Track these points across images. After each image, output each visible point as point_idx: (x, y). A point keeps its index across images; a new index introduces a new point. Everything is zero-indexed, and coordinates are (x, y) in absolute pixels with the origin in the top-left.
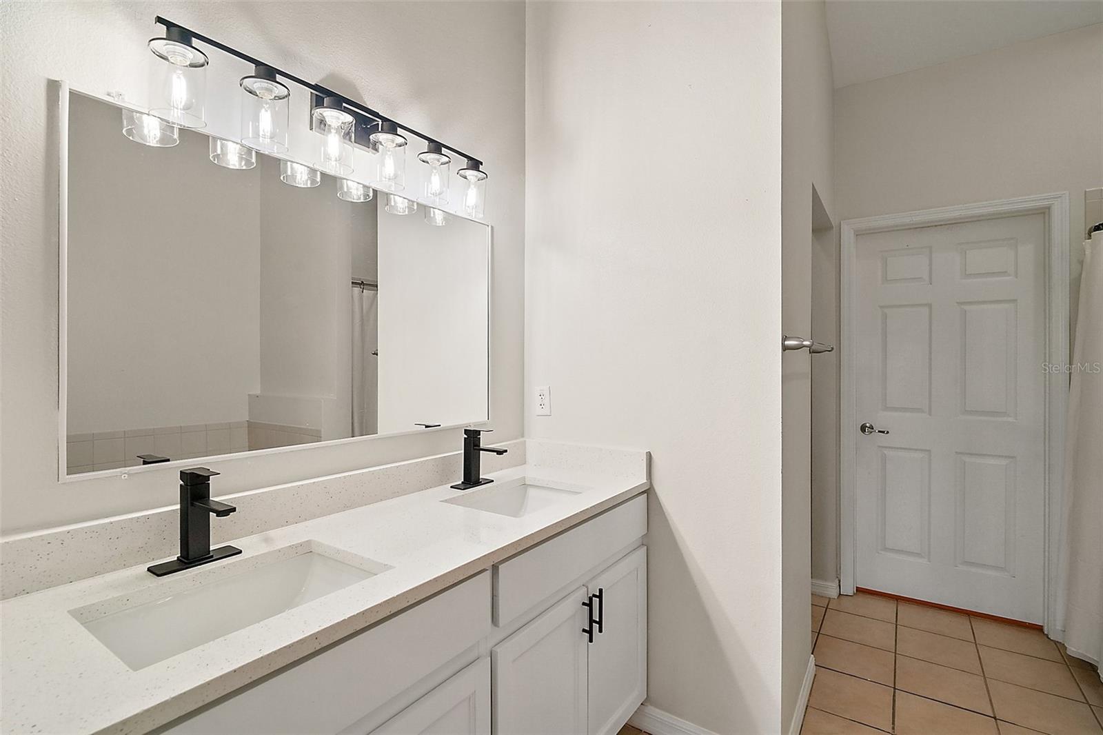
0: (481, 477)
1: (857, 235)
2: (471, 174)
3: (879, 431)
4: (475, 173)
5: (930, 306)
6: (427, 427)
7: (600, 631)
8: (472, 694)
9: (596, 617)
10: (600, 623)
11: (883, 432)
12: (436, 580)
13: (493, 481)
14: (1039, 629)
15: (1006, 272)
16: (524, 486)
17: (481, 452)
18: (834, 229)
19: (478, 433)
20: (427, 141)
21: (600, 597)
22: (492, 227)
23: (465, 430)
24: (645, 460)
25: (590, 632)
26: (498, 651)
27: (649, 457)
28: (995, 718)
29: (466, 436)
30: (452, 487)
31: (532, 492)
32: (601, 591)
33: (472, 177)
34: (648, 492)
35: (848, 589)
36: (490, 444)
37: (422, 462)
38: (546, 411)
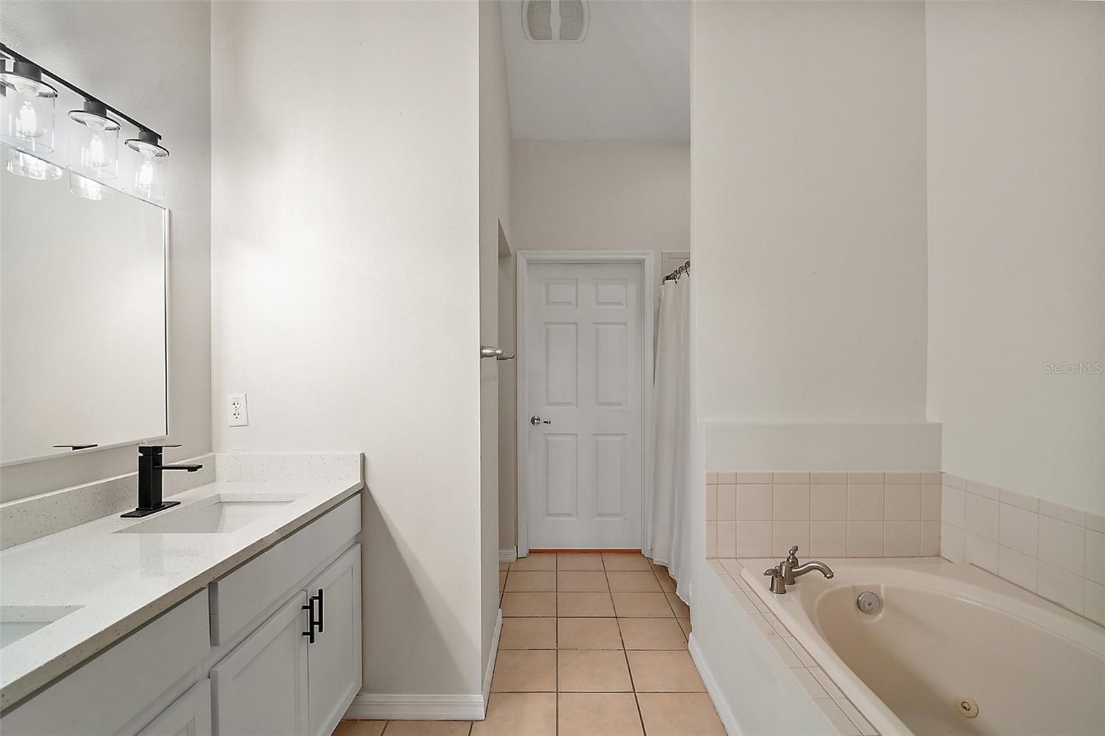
0: (163, 501)
1: (528, 264)
2: (146, 147)
3: (544, 422)
4: (153, 147)
5: (577, 324)
6: (75, 448)
7: (321, 630)
8: (191, 721)
9: (316, 619)
10: (320, 623)
11: (547, 422)
12: (150, 605)
13: (179, 503)
14: (639, 552)
15: (620, 303)
16: (220, 503)
17: (163, 471)
18: (512, 257)
19: (159, 450)
20: (83, 97)
21: (320, 598)
22: (170, 211)
23: (140, 447)
24: (359, 462)
25: (311, 634)
26: (218, 670)
27: (363, 457)
28: (616, 617)
29: (142, 455)
30: (122, 516)
31: (228, 510)
32: (321, 592)
33: (148, 152)
34: (363, 492)
35: (523, 552)
36: (177, 461)
37: (76, 491)
38: (242, 420)
